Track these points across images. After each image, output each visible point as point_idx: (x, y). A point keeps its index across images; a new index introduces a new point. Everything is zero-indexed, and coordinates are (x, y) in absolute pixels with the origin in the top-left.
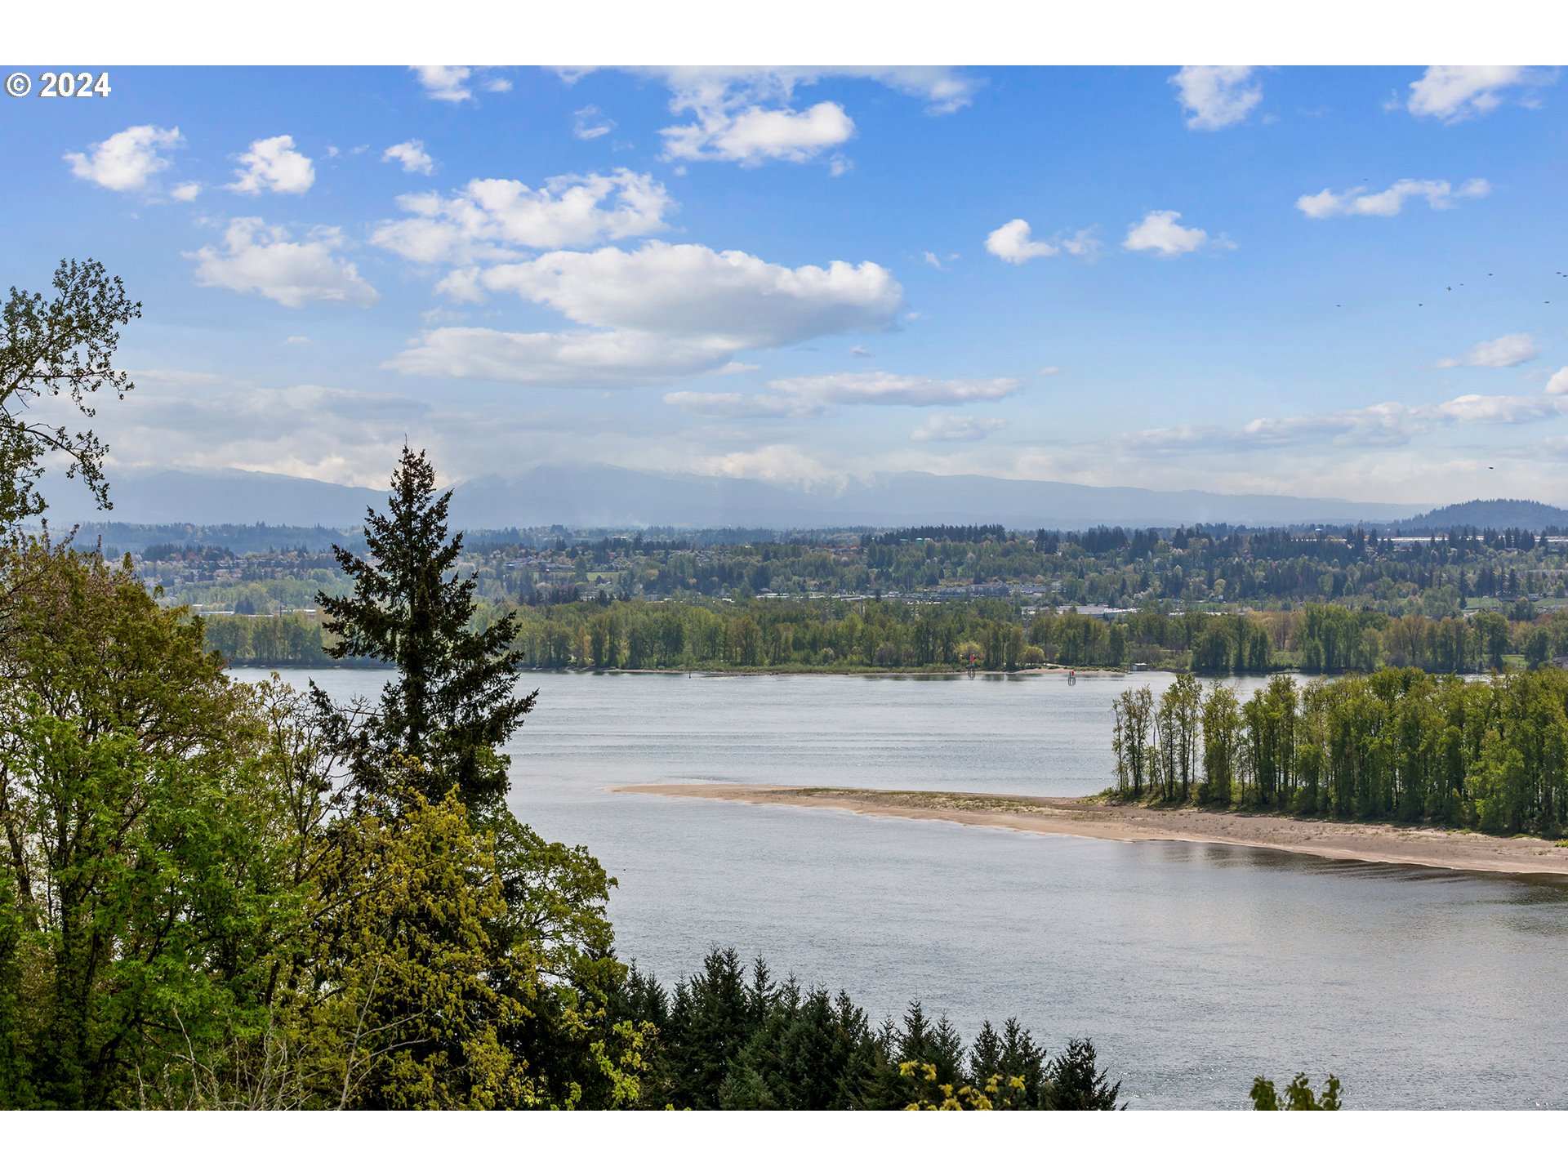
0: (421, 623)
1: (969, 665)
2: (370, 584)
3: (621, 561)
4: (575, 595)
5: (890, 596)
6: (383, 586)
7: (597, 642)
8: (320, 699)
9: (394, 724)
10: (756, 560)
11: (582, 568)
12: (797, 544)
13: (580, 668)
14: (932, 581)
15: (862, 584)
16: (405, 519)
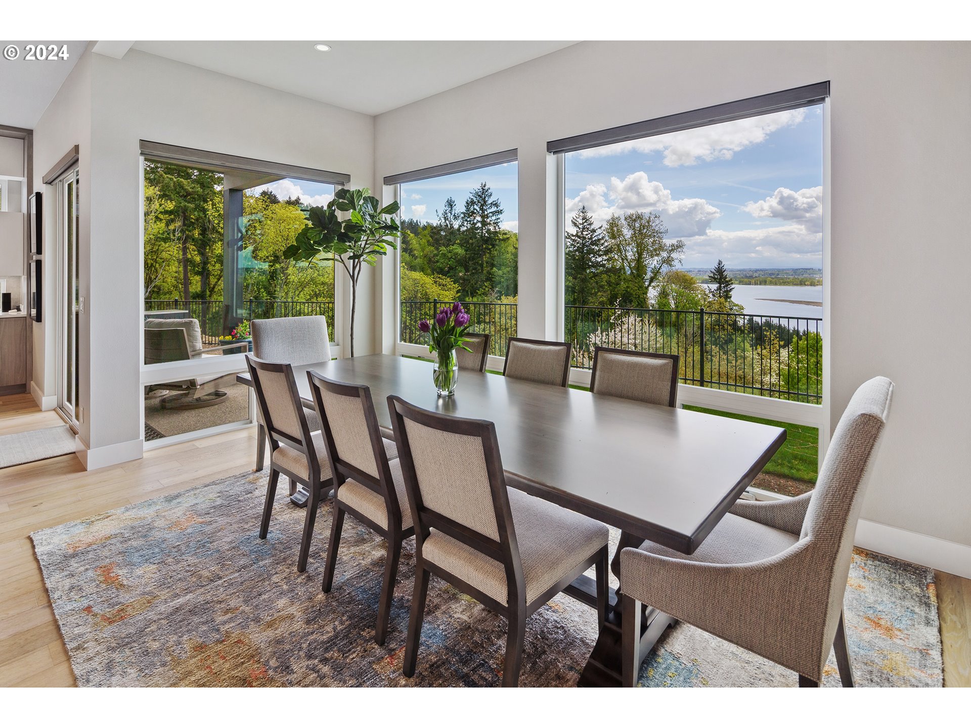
0: (721, 279)
1: (808, 285)
2: (714, 274)
3: (758, 272)
4: (752, 276)
5: (796, 277)
6: (716, 274)
7: (755, 282)
8: (708, 287)
9: (717, 290)
10: (777, 272)
11: (753, 273)
12: (783, 270)
13: (753, 285)
14: (802, 275)
15: (792, 275)
16: (719, 267)
